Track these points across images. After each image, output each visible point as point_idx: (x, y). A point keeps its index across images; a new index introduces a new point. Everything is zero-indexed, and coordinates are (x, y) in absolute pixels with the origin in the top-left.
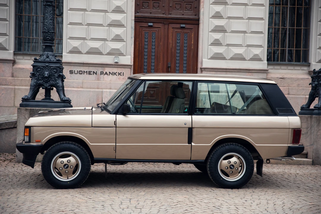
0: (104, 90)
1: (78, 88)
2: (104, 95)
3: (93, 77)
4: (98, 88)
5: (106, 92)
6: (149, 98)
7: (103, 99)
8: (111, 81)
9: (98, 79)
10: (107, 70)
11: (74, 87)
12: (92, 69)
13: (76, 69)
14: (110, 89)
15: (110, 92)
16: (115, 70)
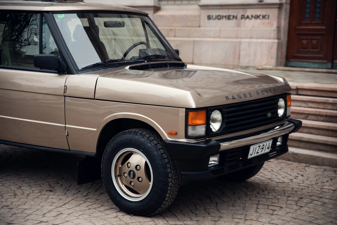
0: (243, 40)
1: (214, 37)
2: (243, 46)
3: (233, 22)
4: (237, 38)
5: (245, 42)
6: (311, 50)
7: (241, 53)
8: (253, 27)
9: (238, 25)
10: (250, 12)
11: (210, 37)
12: (232, 12)
13: (215, 13)
14: (251, 38)
15: (249, 42)
16: (259, 12)
